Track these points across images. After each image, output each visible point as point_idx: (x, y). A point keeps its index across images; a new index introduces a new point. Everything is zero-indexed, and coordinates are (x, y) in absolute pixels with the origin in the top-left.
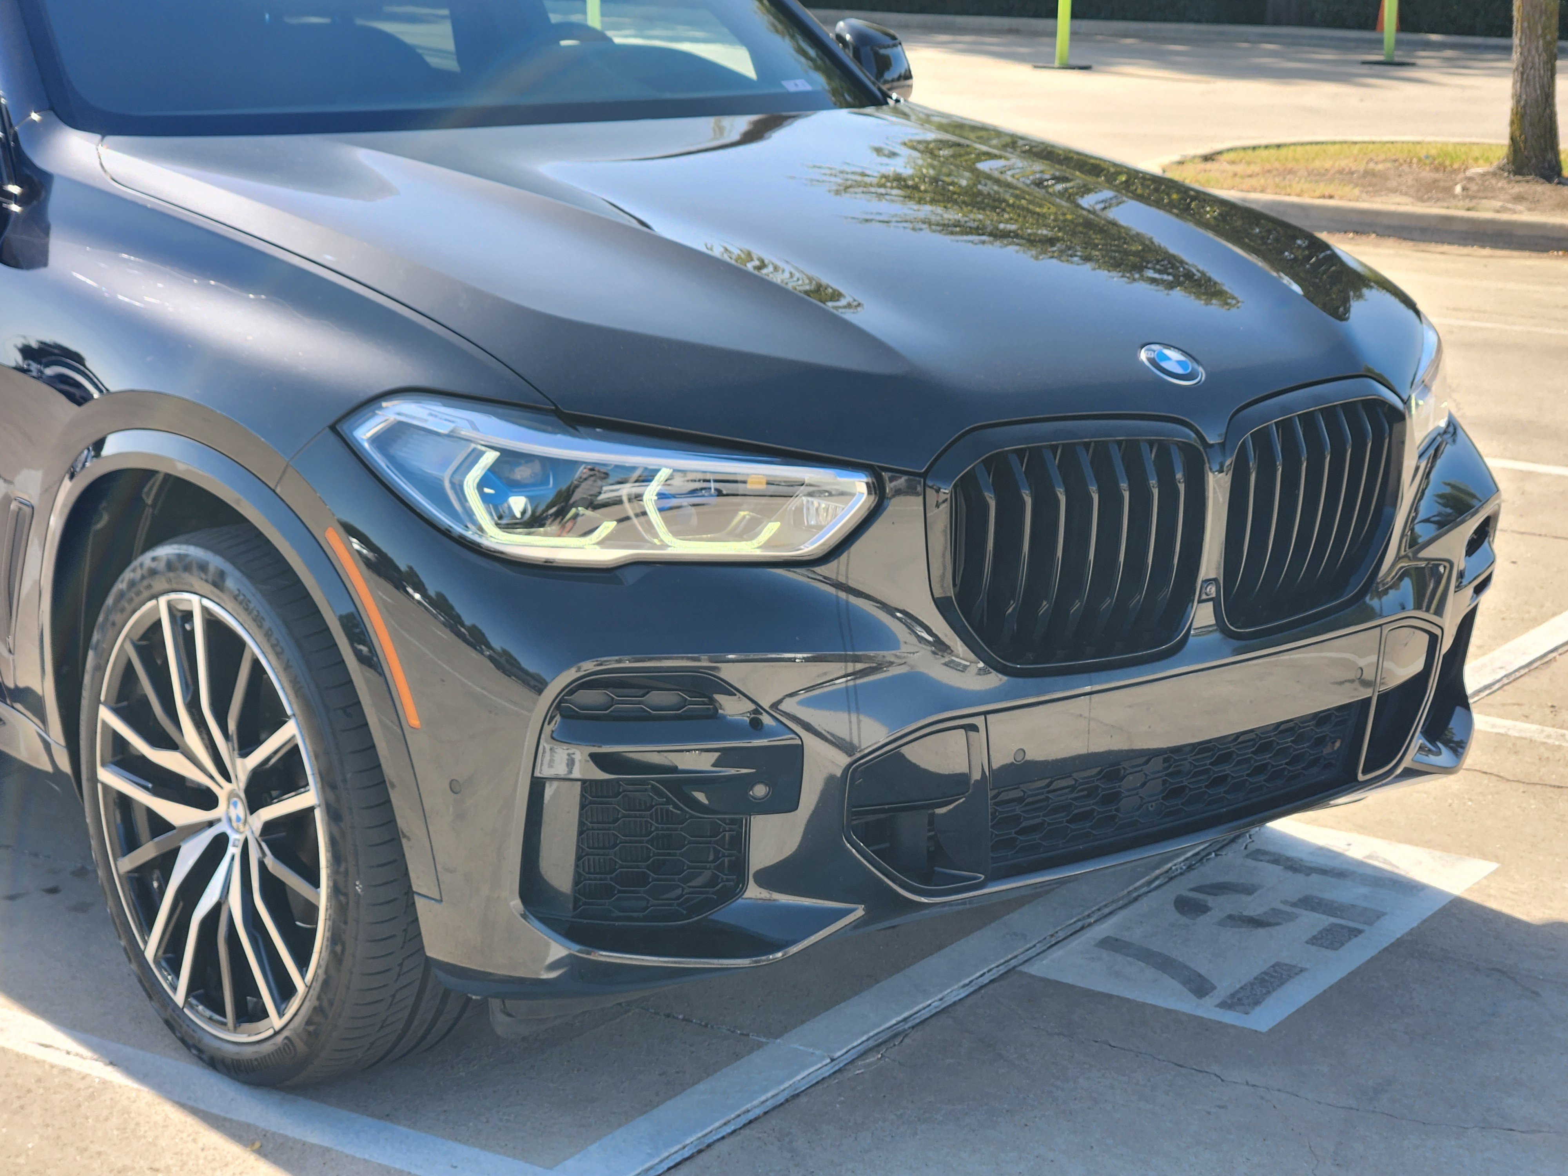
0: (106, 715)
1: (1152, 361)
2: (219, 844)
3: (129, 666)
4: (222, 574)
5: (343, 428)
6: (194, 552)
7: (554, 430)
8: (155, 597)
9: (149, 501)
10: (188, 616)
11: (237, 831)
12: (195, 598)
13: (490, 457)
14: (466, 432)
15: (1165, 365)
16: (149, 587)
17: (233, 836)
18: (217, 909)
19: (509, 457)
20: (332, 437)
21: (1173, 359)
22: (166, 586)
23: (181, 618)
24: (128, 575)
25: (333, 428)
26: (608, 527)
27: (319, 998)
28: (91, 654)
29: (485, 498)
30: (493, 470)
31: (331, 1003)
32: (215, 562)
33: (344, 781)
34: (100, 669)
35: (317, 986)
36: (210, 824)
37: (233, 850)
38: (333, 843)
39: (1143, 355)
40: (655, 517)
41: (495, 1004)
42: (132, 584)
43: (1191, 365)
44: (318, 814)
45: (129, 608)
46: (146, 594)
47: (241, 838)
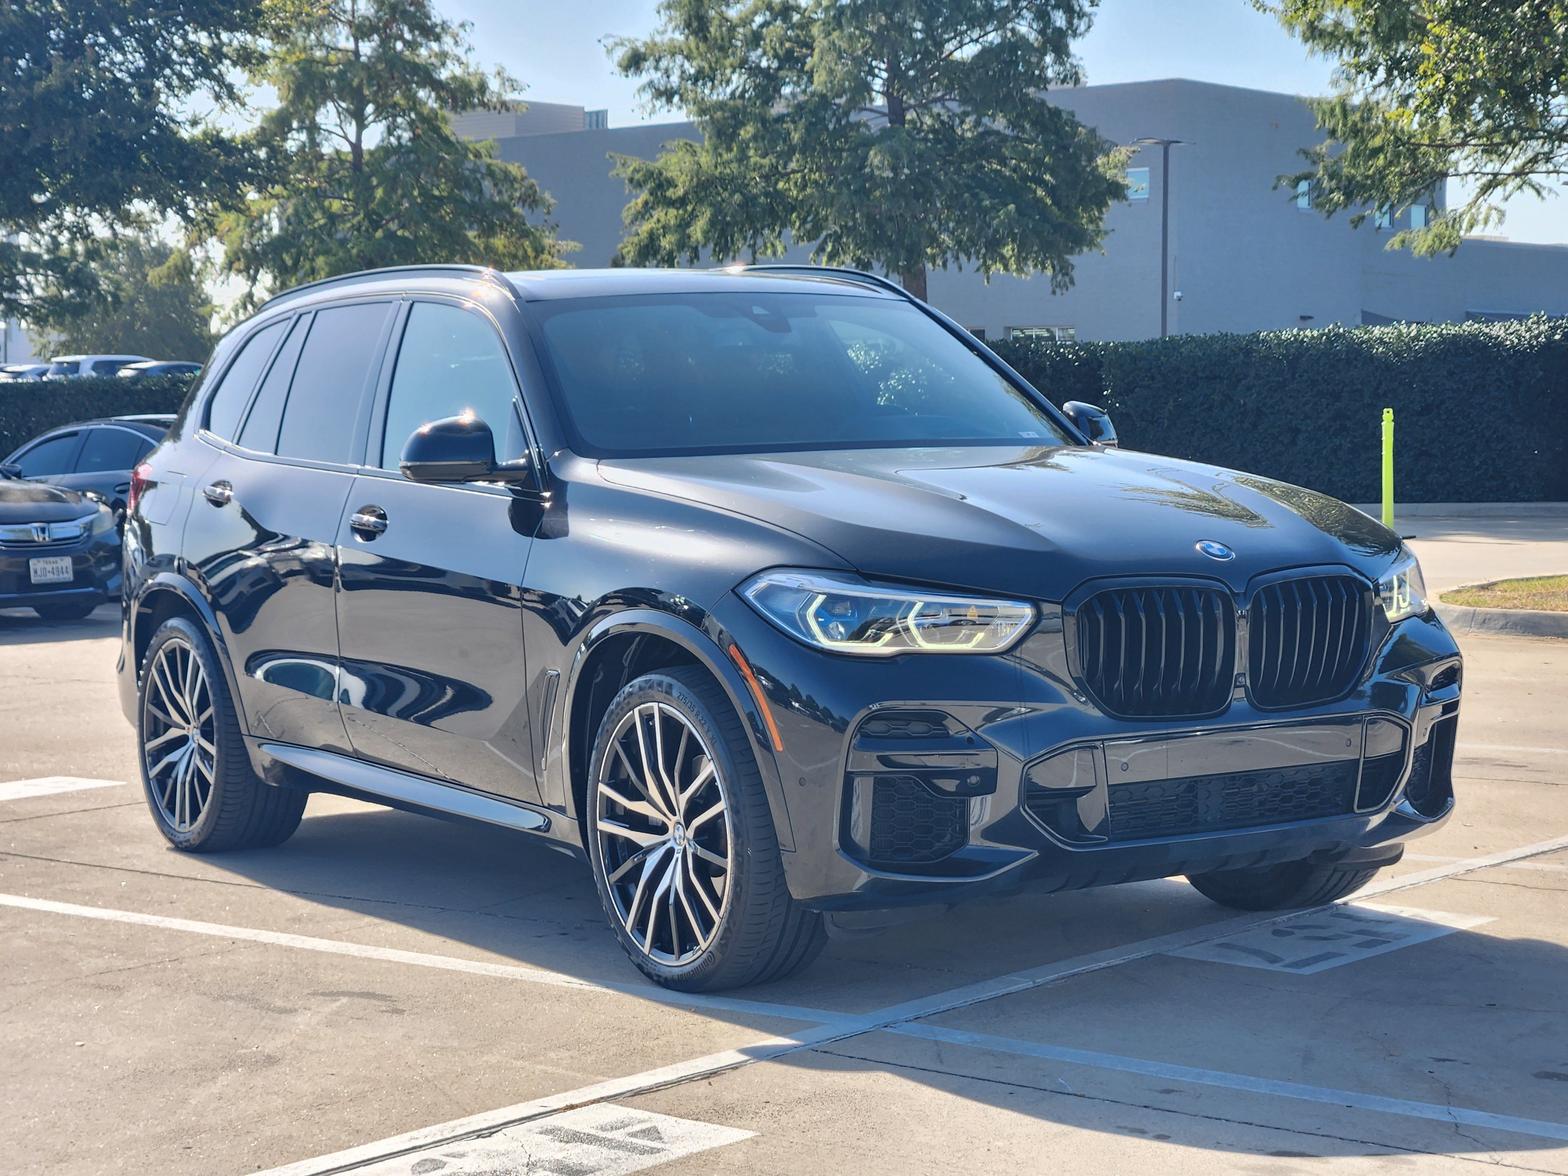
0: (603, 788)
1: (1203, 549)
2: (670, 853)
3: (617, 754)
4: (670, 686)
5: (739, 590)
6: (654, 677)
7: (857, 582)
8: (632, 709)
9: (626, 665)
10: (651, 717)
11: (680, 845)
12: (655, 705)
13: (821, 599)
14: (808, 586)
15: (1210, 550)
16: (628, 703)
17: (677, 848)
18: (668, 890)
19: (832, 599)
20: (732, 595)
21: (1216, 548)
22: (639, 701)
23: (647, 719)
24: (617, 699)
25: (733, 590)
26: (888, 636)
27: (728, 922)
28: (594, 752)
29: (820, 624)
30: (823, 606)
31: (734, 923)
32: (666, 680)
33: (741, 790)
34: (599, 761)
35: (726, 915)
36: (664, 843)
37: (678, 856)
38: (734, 826)
39: (1198, 547)
40: (914, 630)
41: (827, 915)
42: (618, 704)
43: (1226, 551)
44: (726, 813)
45: (616, 720)
46: (626, 709)
47: (682, 848)
